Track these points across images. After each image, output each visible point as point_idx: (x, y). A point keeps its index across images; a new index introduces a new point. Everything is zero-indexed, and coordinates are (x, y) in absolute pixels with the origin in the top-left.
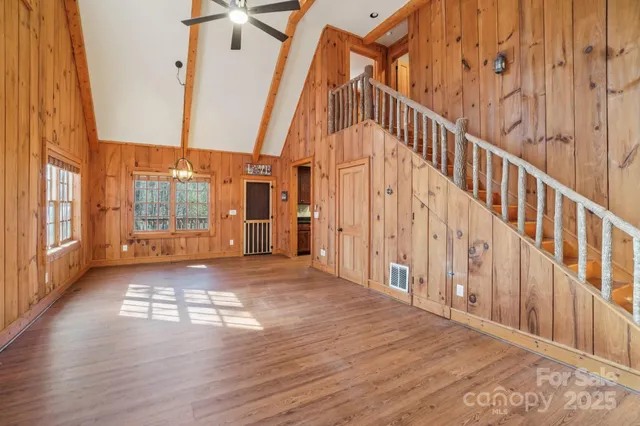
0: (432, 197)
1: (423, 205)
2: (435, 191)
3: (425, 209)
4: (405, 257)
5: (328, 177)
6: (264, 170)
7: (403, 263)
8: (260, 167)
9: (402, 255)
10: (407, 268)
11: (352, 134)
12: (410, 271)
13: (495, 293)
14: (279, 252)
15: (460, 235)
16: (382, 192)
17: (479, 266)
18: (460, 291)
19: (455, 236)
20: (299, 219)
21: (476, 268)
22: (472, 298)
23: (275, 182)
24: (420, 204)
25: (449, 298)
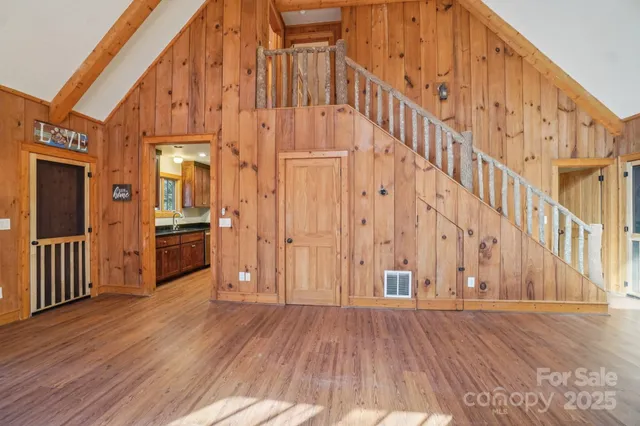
0: (441, 200)
1: (429, 208)
2: (445, 194)
3: (432, 212)
4: (406, 262)
5: (256, 168)
6: (75, 142)
7: (402, 269)
8: (66, 133)
9: (401, 260)
10: (410, 273)
11: (312, 118)
12: (413, 275)
13: (503, 278)
14: (103, 291)
15: (471, 233)
16: (369, 192)
17: (489, 258)
18: (471, 282)
19: (466, 234)
20: (158, 229)
21: (486, 260)
22: (482, 286)
23: (94, 166)
24: (426, 206)
25: (460, 291)
